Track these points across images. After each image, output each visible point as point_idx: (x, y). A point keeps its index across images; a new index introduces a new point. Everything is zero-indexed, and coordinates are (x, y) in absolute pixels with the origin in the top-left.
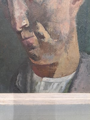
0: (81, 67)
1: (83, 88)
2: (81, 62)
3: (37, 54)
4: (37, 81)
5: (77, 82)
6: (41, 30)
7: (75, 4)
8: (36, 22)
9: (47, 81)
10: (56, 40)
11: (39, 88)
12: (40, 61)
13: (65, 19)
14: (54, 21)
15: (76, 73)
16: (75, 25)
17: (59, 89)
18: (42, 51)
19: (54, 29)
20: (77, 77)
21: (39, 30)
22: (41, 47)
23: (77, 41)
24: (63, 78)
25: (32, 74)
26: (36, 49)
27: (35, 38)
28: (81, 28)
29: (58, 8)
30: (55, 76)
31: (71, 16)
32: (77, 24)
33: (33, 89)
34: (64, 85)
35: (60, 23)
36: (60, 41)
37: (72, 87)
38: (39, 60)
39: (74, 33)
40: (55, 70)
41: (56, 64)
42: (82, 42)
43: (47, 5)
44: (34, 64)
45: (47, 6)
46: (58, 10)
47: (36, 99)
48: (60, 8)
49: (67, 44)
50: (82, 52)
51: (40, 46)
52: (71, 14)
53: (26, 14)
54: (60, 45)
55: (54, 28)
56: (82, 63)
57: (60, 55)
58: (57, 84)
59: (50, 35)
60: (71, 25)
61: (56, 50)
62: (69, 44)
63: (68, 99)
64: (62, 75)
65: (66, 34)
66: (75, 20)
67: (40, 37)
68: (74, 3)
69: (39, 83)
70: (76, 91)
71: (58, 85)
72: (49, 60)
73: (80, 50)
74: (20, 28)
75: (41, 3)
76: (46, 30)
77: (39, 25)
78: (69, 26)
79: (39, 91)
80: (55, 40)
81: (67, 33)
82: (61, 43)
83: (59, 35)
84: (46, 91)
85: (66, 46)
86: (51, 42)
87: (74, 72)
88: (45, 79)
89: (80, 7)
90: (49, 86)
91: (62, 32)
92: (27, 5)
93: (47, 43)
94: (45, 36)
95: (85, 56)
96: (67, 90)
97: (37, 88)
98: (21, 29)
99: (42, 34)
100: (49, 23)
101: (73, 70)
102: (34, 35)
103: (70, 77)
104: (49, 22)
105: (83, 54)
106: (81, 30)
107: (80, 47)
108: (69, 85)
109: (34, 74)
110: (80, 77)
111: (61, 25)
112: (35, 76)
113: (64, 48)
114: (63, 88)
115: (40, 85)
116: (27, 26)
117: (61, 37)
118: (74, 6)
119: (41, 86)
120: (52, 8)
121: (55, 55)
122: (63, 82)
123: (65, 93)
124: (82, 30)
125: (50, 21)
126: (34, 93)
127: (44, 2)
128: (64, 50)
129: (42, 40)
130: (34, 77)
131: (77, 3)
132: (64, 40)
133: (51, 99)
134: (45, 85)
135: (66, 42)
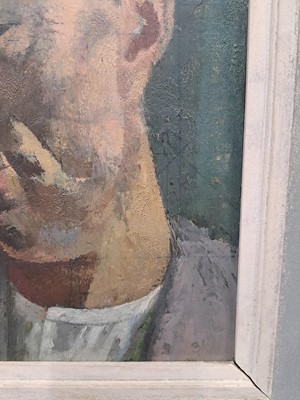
0: (179, 268)
1: (195, 345)
2: (175, 252)
3: (20, 228)
4: (28, 319)
5: (169, 323)
6: (29, 145)
7: (133, 59)
8: (8, 121)
9: (63, 319)
10: (83, 180)
11: (39, 345)
12: (34, 248)
13: (107, 110)
14: (70, 115)
15: (164, 293)
16: (142, 129)
17: (108, 346)
18: (38, 217)
19: (73, 142)
20: (167, 306)
21: (22, 148)
22: (31, 201)
23: (155, 182)
24: (117, 307)
25: (10, 294)
26: (17, 211)
27: (11, 171)
28: (165, 137)
29: (77, 75)
30: (90, 301)
31: (124, 98)
32: (148, 124)
33: (18, 348)
34: (124, 332)
35: (89, 122)
36: (95, 180)
37: (154, 342)
38: (30, 246)
39: (140, 153)
40: (90, 282)
41: (89, 260)
42: (172, 184)
43: (41, 64)
44: (14, 259)
45: (43, 69)
46: (78, 80)
47: (26, 383)
48: (84, 73)
49: (121, 191)
50: (175, 217)
51: (29, 199)
52: (123, 91)
54: (96, 196)
55: (73, 139)
56: (179, 254)
57: (101, 228)
58: (100, 329)
59: (60, 162)
60: (129, 128)
61: (84, 212)
62: (128, 193)
63: (142, 382)
64: (116, 300)
65: (116, 159)
66: (139, 110)
67: (28, 169)
68: (131, 57)
69: (37, 327)
70: (171, 353)
71: (104, 333)
72: (64, 248)
73: (167, 212)
75: (22, 58)
76: (44, 145)
77: (20, 129)
78: (121, 132)
79: (38, 353)
80: (78, 180)
81: (116, 154)
82: (99, 188)
83: (91, 164)
84: (65, 353)
85: (119, 199)
86: (65, 185)
87: (156, 286)
88: (56, 312)
89: (154, 67)
90: (71, 336)
91: (100, 151)
93: (54, 189)
94: (43, 167)
95: (188, 230)
96: (137, 352)
97: (30, 343)
99: (32, 160)
100: (54, 125)
101: (151, 282)
102: (7, 163)
103: (144, 305)
104: (53, 119)
105: (180, 226)
106: (165, 144)
107: (166, 201)
108: (142, 335)
109: (18, 294)
110: (177, 306)
111: (94, 129)
112: (21, 301)
113: (112, 205)
114: (122, 345)
115: (41, 333)
117: (99, 170)
118: (134, 64)
119: (44, 337)
120: (58, 74)
121: (85, 227)
122: (120, 324)
123: (131, 360)
124: (168, 143)
125: (57, 118)
126: (22, 360)
127: (32, 57)
128: (115, 210)
129: (32, 178)
130: (17, 304)
131: (142, 54)
132: (111, 180)
133: (80, 382)
134: (59, 332)
135: (117, 184)
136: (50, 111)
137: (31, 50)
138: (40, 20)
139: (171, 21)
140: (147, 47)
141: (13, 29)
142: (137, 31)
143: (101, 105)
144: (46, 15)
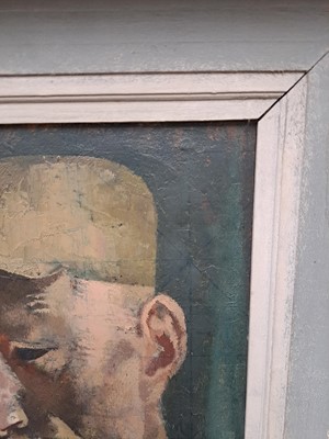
6: (63, 433)
7: (153, 374)
8: (46, 416)
13: (130, 409)
14: (99, 413)
21: (58, 435)
29: (106, 385)
31: (145, 400)
32: (165, 418)
35: (115, 417)
43: (75, 377)
45: (77, 380)
46: (106, 389)
53: (18, 399)
55: (101, 430)
66: (157, 409)
74: (3, 430)
75: (59, 373)
76: (77, 433)
77: (56, 421)
78: (142, 424)
89: (170, 380)
92: (19, 377)
98: (5, 433)
100: (85, 419)
106: (179, 432)
111: (120, 422)
116: (21, 426)
118: (153, 378)
124: (182, 431)
125: (88, 414)
127: (67, 372)
131: (160, 372)
136: (83, 410)
137: (66, 367)
138: (74, 346)
139: (185, 348)
140: (164, 366)
141: (51, 352)
142: (156, 355)
143: (126, 406)
144: (80, 343)
